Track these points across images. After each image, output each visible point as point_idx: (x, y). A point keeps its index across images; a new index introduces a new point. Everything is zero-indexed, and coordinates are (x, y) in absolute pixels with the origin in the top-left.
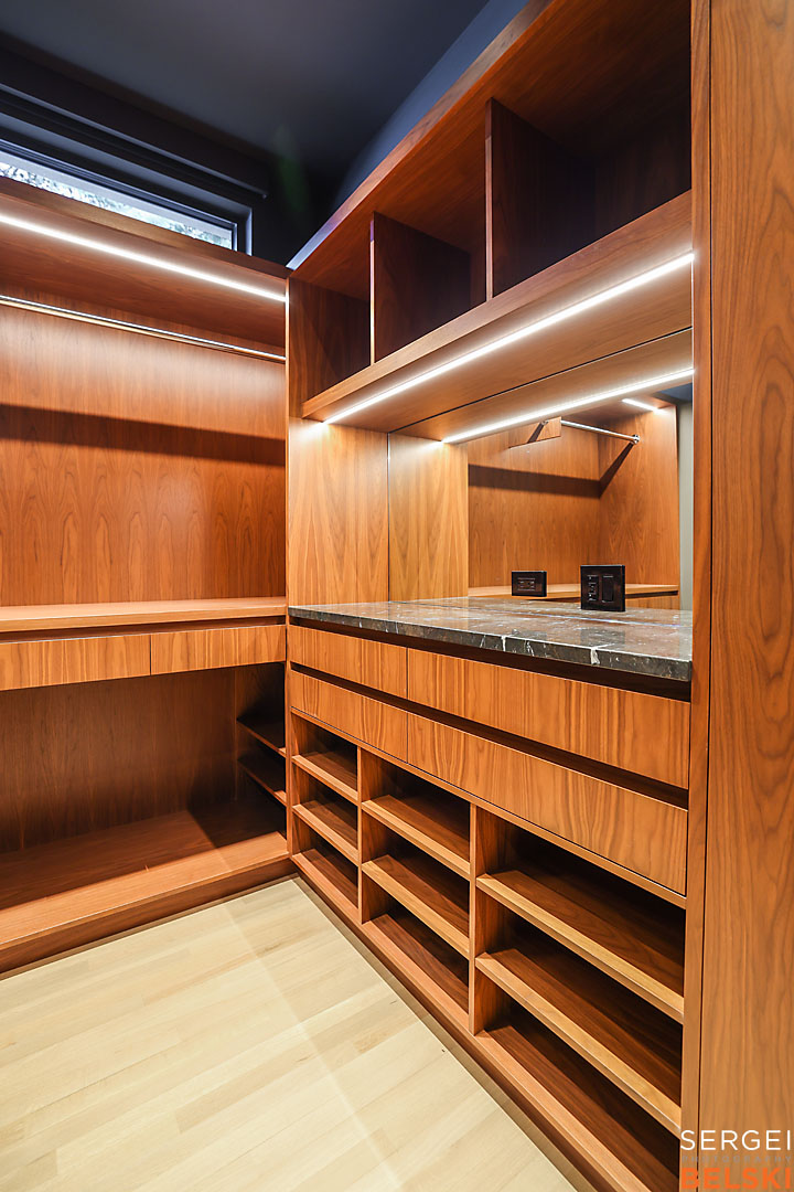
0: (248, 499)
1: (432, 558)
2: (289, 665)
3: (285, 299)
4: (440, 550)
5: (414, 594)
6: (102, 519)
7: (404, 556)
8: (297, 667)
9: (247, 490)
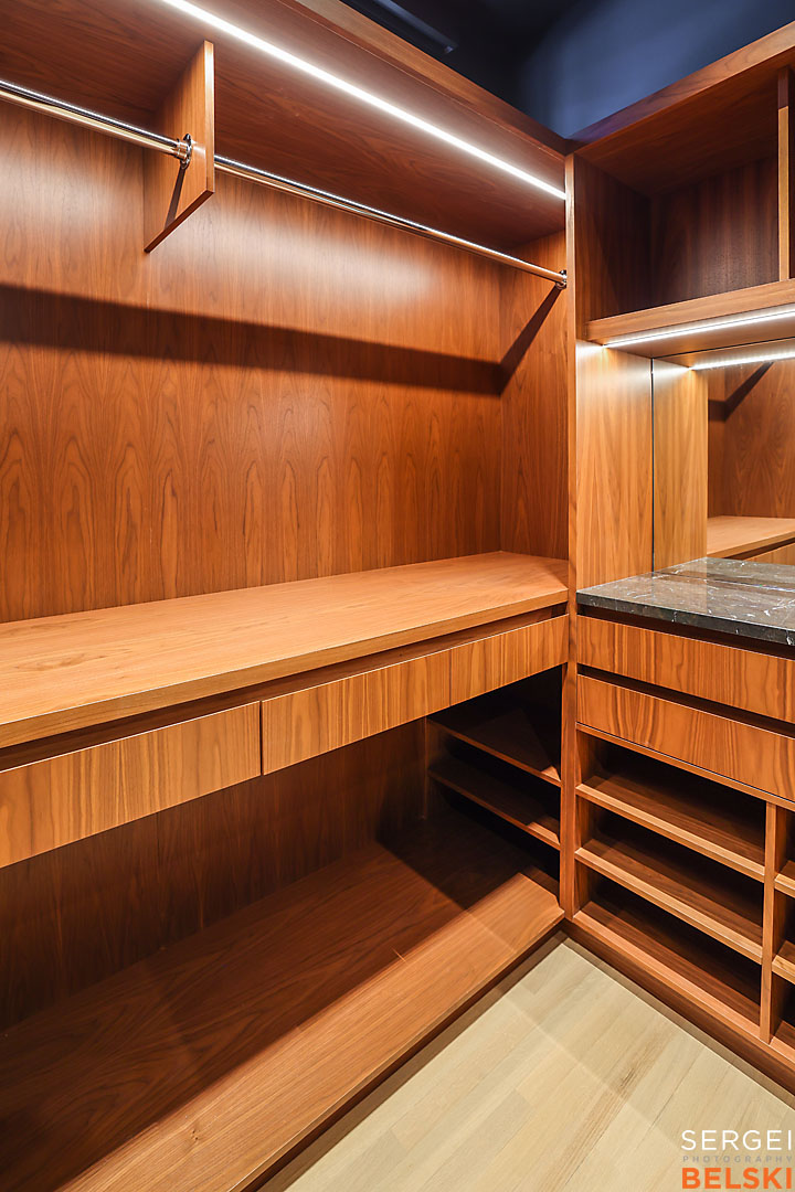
0: (436, 435)
1: (683, 513)
2: (573, 668)
3: (566, 195)
4: (688, 504)
5: (670, 559)
6: (288, 466)
7: (664, 513)
8: (583, 670)
9: (435, 423)
